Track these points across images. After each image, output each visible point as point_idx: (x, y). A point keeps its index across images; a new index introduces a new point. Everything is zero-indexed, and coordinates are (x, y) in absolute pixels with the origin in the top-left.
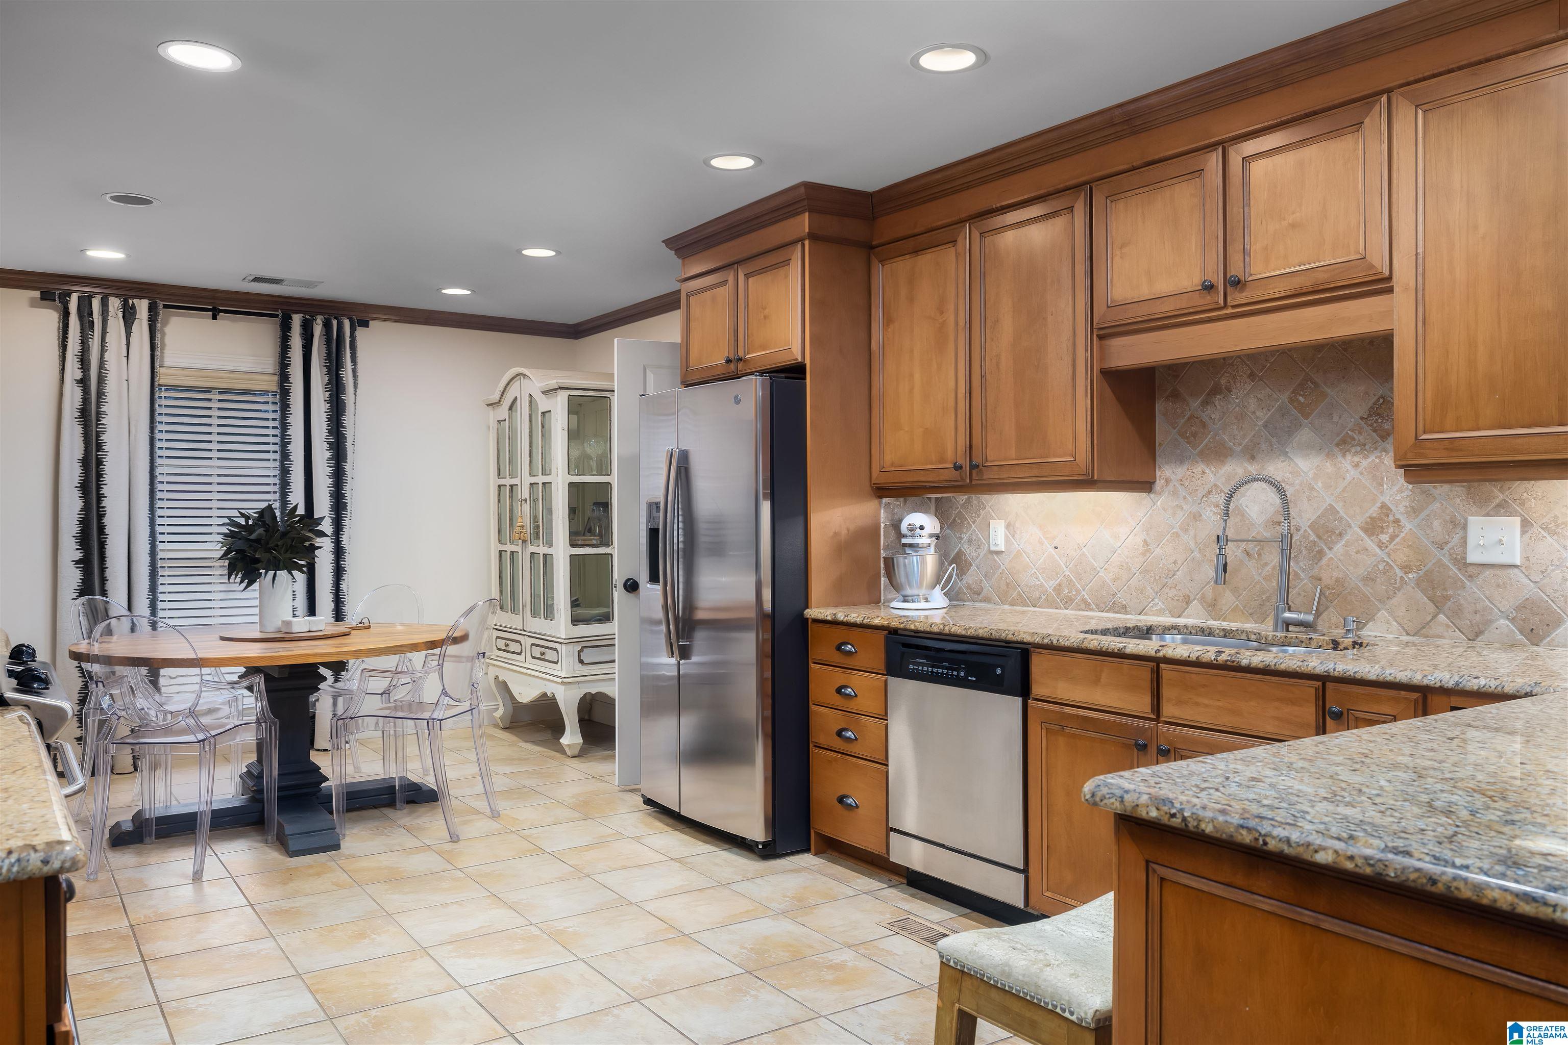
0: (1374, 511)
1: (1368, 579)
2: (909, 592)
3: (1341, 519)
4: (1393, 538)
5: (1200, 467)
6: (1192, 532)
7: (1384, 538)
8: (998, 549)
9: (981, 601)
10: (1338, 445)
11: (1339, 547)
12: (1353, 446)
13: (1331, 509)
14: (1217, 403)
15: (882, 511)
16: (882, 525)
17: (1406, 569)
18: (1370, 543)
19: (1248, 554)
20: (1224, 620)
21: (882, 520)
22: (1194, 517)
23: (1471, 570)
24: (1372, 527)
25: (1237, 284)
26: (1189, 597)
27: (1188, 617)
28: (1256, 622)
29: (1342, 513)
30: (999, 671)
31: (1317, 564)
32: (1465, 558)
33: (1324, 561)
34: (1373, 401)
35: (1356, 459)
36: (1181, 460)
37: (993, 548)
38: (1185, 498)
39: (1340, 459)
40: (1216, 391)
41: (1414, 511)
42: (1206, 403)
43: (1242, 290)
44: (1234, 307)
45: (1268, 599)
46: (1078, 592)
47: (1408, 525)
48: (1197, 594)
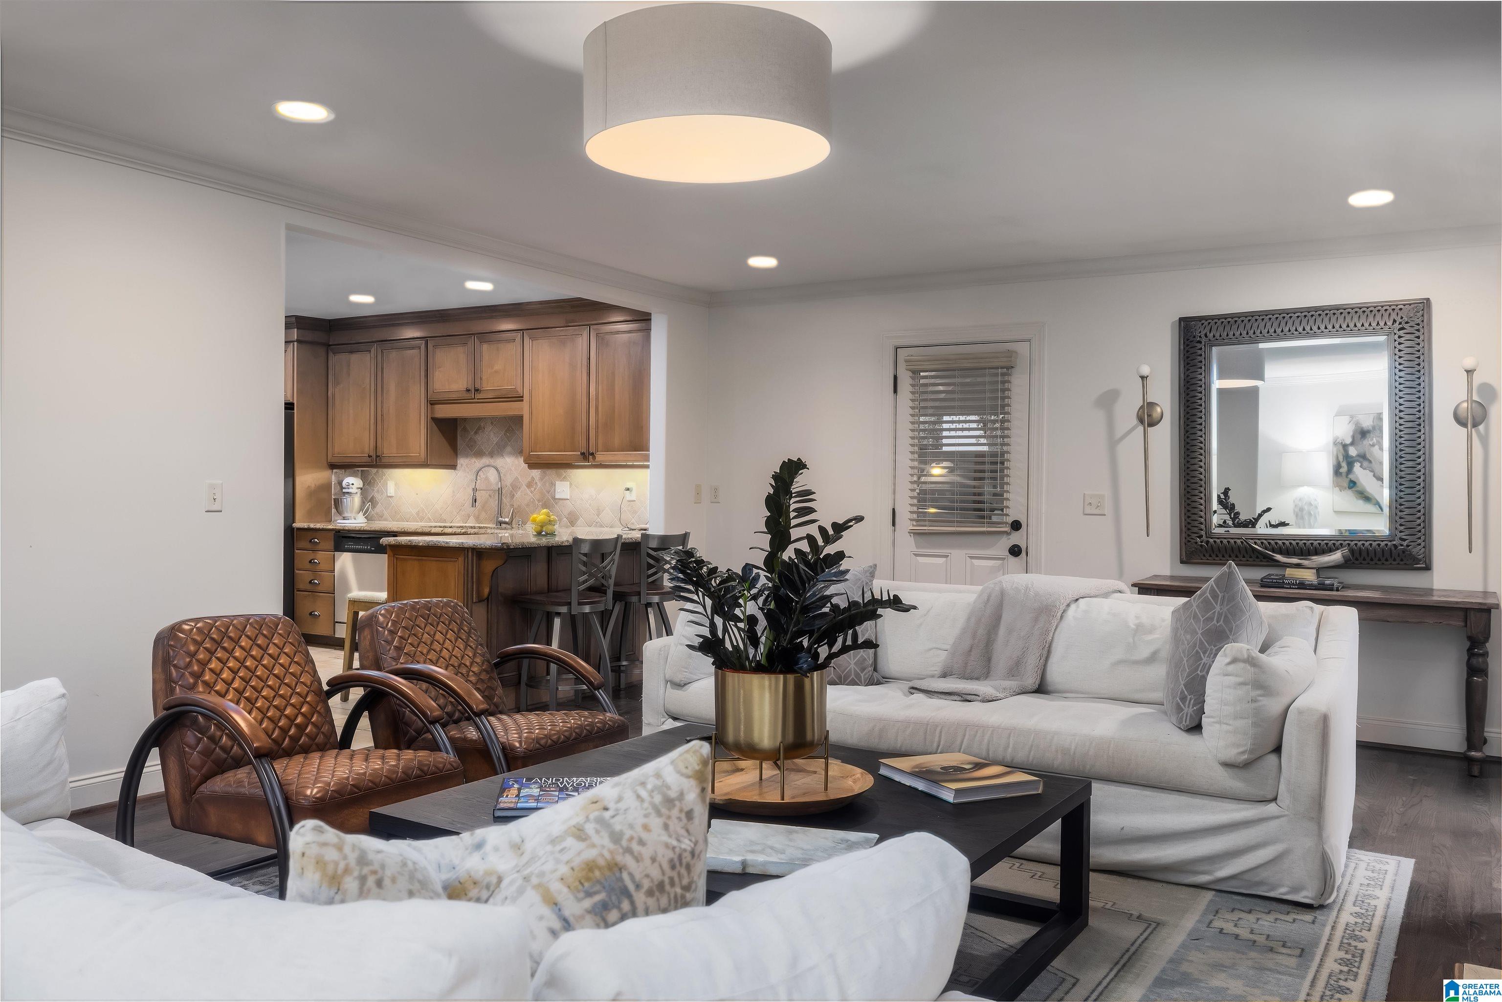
0: (529, 479)
1: (528, 505)
2: (346, 514)
3: (520, 482)
4: (535, 489)
5: (474, 460)
7: (533, 489)
8: (391, 495)
9: (383, 521)
10: (519, 453)
11: (519, 493)
13: (517, 478)
14: (480, 433)
15: (333, 476)
16: (333, 483)
17: (539, 501)
18: (528, 491)
19: (490, 496)
20: (482, 524)
21: (333, 480)
23: (556, 500)
24: (529, 485)
25: (477, 390)
26: (469, 514)
27: (469, 523)
28: (492, 524)
29: (520, 480)
32: (555, 496)
33: (515, 498)
36: (467, 456)
37: (389, 495)
38: (468, 472)
39: (520, 459)
40: (479, 428)
41: (541, 479)
42: (476, 433)
43: (480, 393)
44: (477, 399)
47: (539, 484)
48: (472, 513)
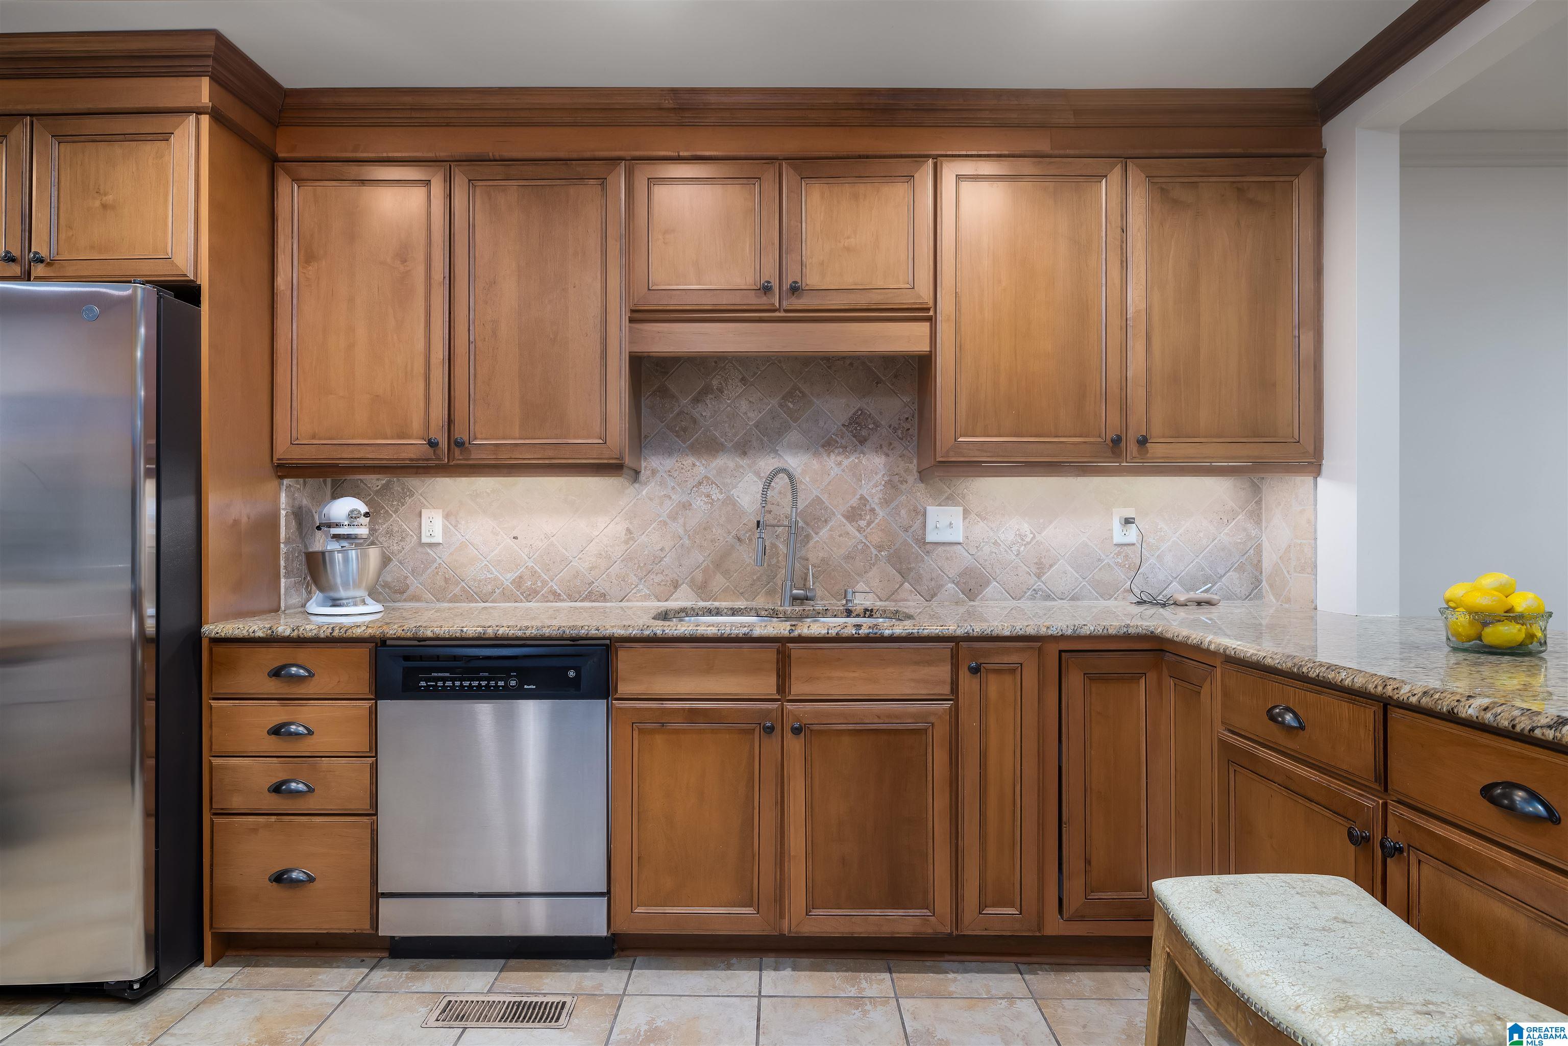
0: (854, 502)
1: (849, 557)
2: (342, 593)
3: (826, 508)
4: (869, 524)
5: (689, 460)
6: (681, 521)
7: (863, 523)
8: (433, 540)
9: (405, 600)
10: (823, 446)
11: (824, 532)
12: (836, 447)
13: (818, 500)
15: (283, 496)
16: (283, 513)
17: (880, 548)
18: (850, 528)
19: (739, 539)
20: (714, 601)
21: (283, 506)
22: (684, 506)
23: (928, 547)
24: (853, 515)
25: (795, 289)
26: (677, 581)
27: (676, 600)
28: (747, 600)
29: (827, 503)
30: (572, 674)
31: (804, 546)
32: (925, 539)
33: (811, 544)
34: (852, 412)
35: (839, 459)
36: (669, 452)
37: (425, 540)
38: (673, 488)
39: (825, 458)
40: (707, 390)
41: (886, 502)
42: (697, 400)
43: (798, 297)
44: (786, 311)
45: (758, 579)
46: (545, 583)
47: (881, 513)
48: (686, 578)
